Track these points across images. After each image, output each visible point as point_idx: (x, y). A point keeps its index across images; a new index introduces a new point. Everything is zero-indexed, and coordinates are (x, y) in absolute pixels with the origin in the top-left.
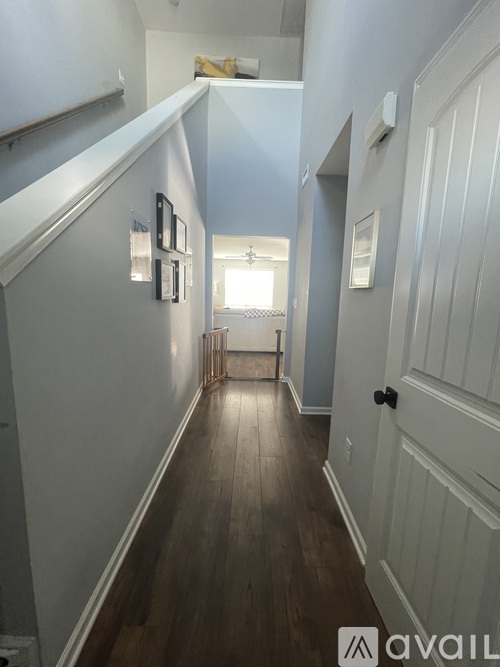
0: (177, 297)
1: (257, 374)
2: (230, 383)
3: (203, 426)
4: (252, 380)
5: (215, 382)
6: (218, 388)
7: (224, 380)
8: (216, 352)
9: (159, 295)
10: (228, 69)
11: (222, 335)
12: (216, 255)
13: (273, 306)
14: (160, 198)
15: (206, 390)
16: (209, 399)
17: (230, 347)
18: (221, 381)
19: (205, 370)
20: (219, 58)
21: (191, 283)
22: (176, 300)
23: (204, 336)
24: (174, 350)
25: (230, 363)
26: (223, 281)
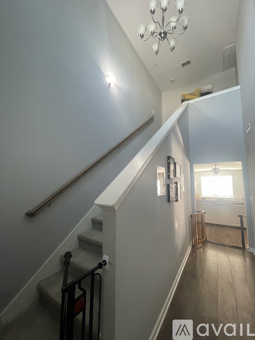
0: (177, 199)
1: (227, 241)
2: (209, 244)
3: (193, 272)
4: (223, 245)
5: (199, 243)
6: (201, 247)
7: (205, 243)
8: (198, 223)
9: (169, 200)
10: (196, 93)
11: (202, 216)
12: (195, 170)
13: (234, 196)
14: (169, 158)
15: (194, 247)
16: (196, 253)
17: (207, 221)
18: (203, 243)
19: (193, 234)
20: (192, 91)
21: (183, 190)
22: (177, 201)
23: (191, 216)
24: (176, 226)
25: (208, 231)
26: (200, 182)
